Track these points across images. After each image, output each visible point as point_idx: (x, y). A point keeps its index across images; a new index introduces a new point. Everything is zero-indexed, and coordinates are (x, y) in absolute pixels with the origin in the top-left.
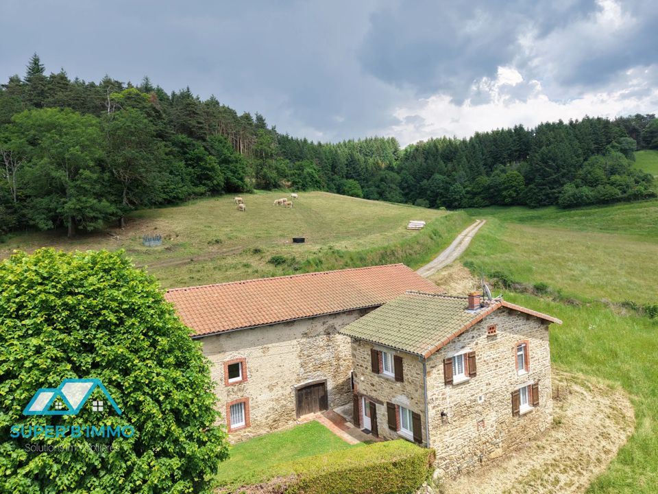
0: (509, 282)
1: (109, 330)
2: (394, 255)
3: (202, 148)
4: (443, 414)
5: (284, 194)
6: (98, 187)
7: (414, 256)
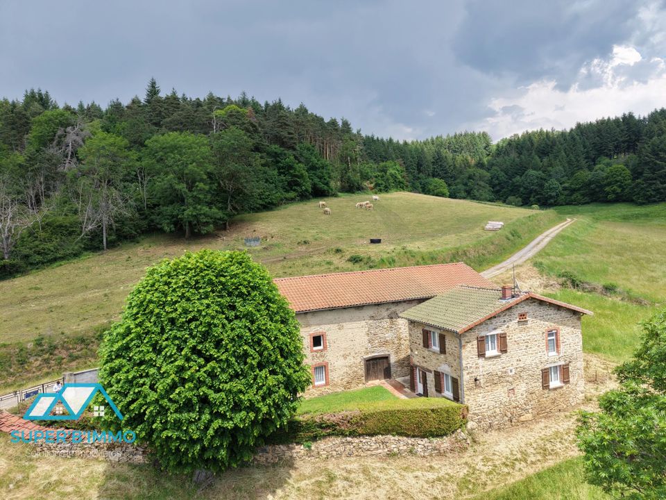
0: (578, 282)
1: (243, 298)
2: (466, 255)
3: (292, 157)
4: (476, 380)
5: (366, 196)
6: (209, 196)
7: (488, 256)
